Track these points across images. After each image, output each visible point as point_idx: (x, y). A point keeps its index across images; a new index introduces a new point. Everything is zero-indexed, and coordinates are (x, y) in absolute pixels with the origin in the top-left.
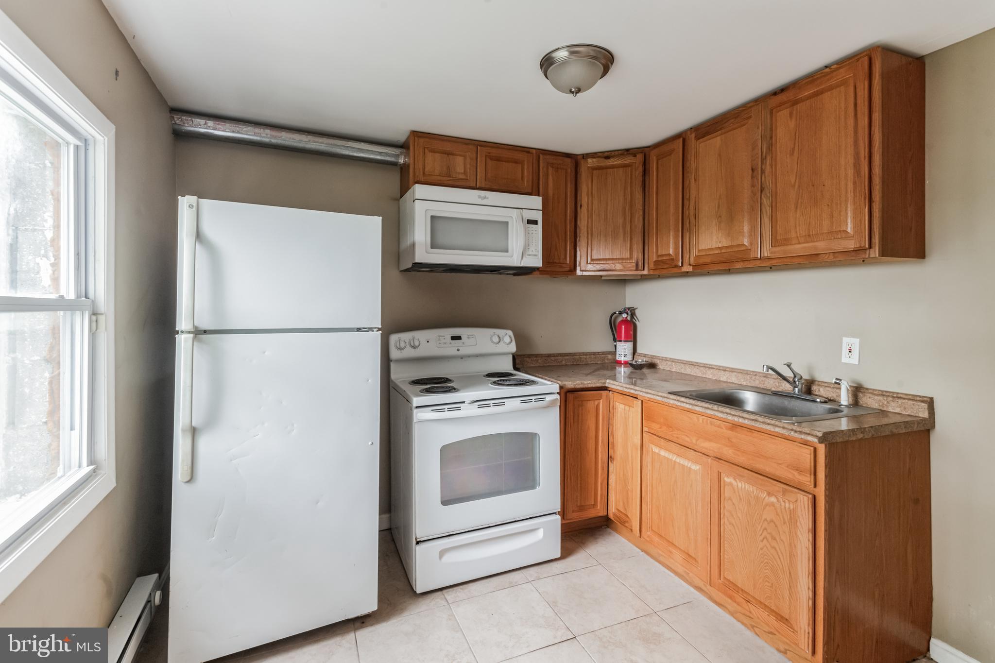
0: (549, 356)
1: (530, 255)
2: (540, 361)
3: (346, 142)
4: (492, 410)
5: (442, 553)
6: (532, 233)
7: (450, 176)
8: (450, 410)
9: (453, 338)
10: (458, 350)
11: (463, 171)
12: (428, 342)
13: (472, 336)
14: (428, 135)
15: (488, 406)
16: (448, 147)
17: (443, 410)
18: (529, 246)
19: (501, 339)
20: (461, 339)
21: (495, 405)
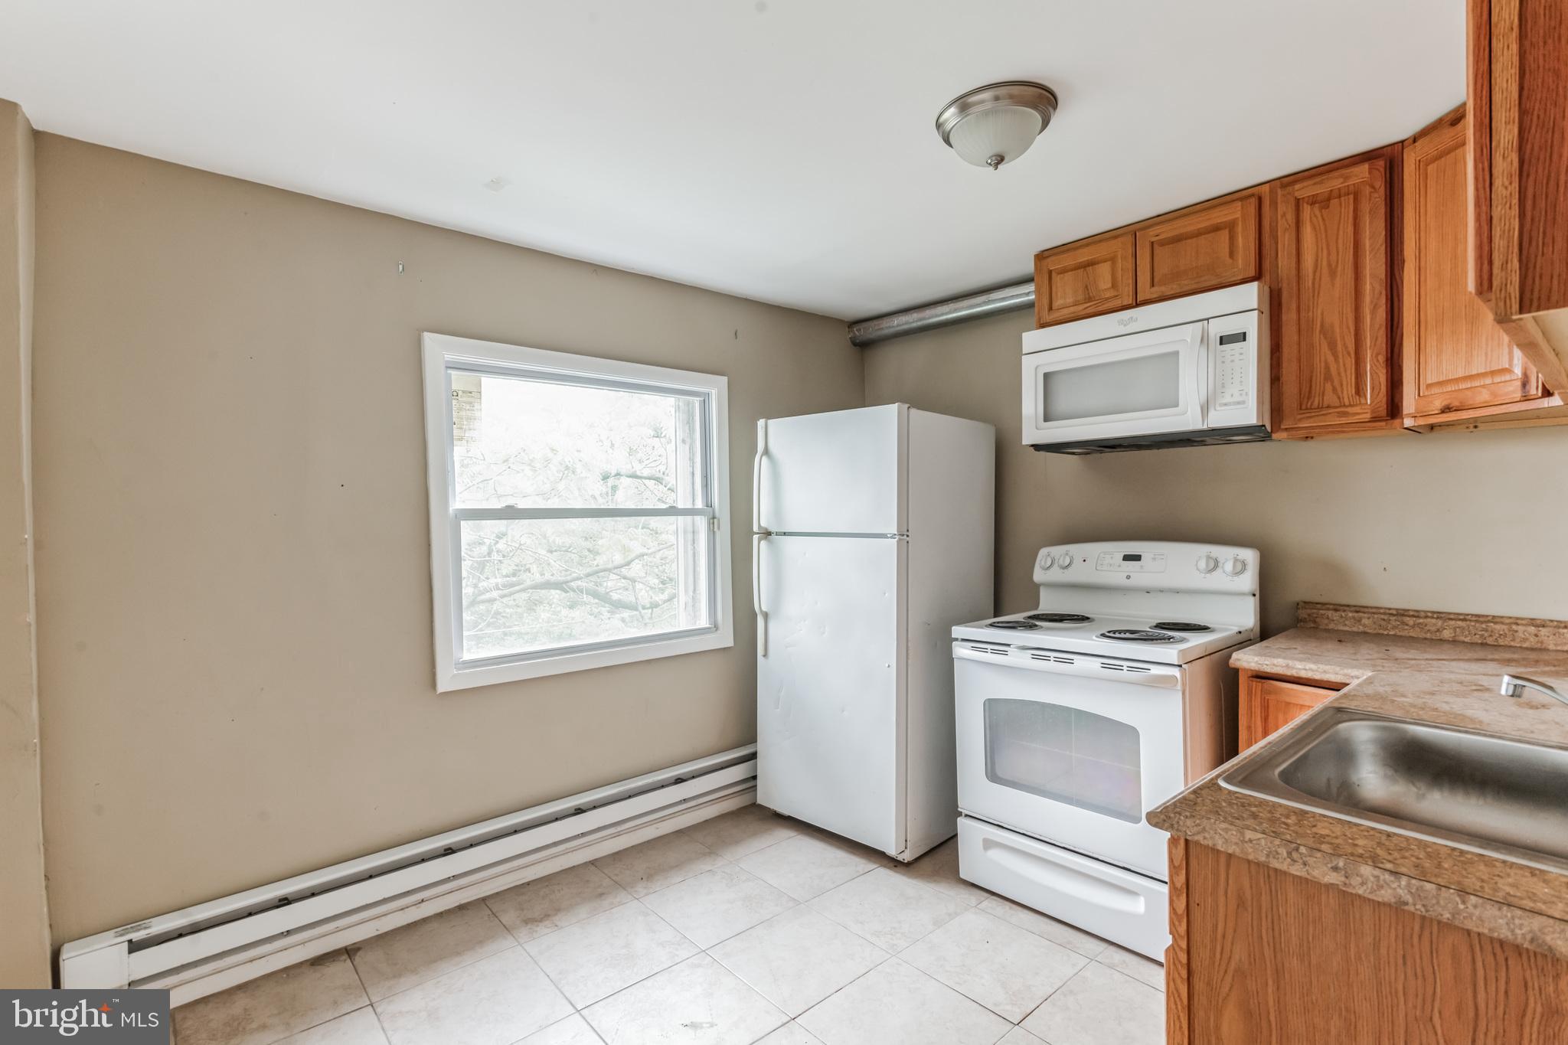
0: (1402, 613)
1: (1226, 405)
2: (1365, 621)
3: (988, 296)
4: (1051, 665)
5: (988, 844)
6: (1232, 361)
7: (1089, 299)
8: (994, 651)
9: (1128, 558)
10: (1128, 577)
11: (1110, 285)
12: (1084, 561)
13: (1162, 557)
14: (1065, 248)
15: (1047, 659)
16: (1084, 256)
17: (985, 651)
18: (1223, 387)
19: (1220, 565)
20: (1140, 560)
21: (1058, 660)
